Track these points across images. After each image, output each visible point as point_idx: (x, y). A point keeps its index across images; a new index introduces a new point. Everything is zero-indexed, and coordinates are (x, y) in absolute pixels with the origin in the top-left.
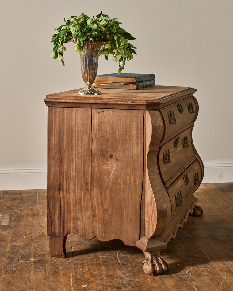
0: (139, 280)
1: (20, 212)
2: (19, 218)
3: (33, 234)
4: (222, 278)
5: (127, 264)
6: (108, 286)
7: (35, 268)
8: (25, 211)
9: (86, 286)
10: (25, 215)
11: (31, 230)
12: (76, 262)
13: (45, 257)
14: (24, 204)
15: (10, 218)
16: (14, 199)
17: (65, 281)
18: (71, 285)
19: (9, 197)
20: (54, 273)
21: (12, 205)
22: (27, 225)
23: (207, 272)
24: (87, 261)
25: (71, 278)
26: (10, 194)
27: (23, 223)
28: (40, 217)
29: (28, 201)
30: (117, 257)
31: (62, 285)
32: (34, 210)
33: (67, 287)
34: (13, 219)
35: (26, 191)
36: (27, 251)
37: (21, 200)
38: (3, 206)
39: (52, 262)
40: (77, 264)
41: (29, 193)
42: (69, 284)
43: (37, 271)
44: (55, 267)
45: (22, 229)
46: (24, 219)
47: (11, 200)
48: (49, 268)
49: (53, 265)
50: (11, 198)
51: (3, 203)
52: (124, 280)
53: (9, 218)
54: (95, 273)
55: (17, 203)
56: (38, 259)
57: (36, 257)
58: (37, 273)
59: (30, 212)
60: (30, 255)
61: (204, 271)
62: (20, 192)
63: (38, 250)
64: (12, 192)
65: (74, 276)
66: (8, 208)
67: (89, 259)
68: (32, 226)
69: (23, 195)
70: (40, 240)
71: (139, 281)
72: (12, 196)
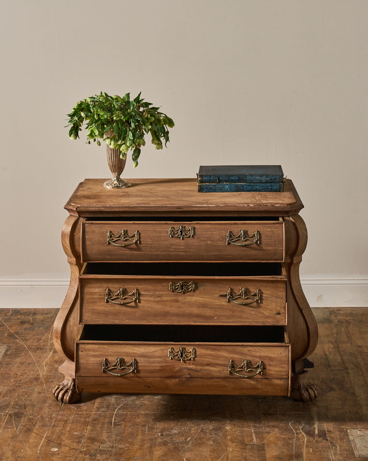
0: (123, 446)
1: (22, 343)
2: (18, 351)
3: (25, 376)
4: (227, 450)
5: (120, 425)
6: (81, 452)
7: (7, 423)
8: (29, 343)
9: (57, 449)
10: (27, 348)
11: (24, 370)
12: (60, 417)
13: (25, 408)
14: (33, 330)
15: (7, 351)
16: (23, 323)
17: (33, 443)
18: (39, 448)
19: (18, 319)
20: (26, 431)
21: (17, 331)
22: (24, 363)
23: (214, 441)
24: (74, 417)
25: (44, 439)
26: (21, 314)
27: (18, 360)
28: (45, 352)
29: (40, 327)
30: (113, 414)
31: (29, 447)
32: (42, 341)
33: (34, 449)
34: (9, 353)
35: (44, 310)
36: (7, 400)
37: (32, 324)
38: (4, 333)
39: (31, 417)
40: (60, 420)
41: (47, 314)
42: (37, 447)
43: (7, 428)
44: (31, 423)
45: (14, 368)
46: (23, 354)
47: (18, 324)
48: (23, 424)
49: (30, 420)
50: (20, 321)
51: (7, 328)
52: (105, 445)
53: (4, 351)
54: (75, 433)
55: (24, 330)
56: (16, 411)
57: (16, 408)
58: (6, 430)
59: (36, 344)
60: (7, 406)
61: (210, 440)
62: (34, 312)
63: (21, 400)
64: (25, 311)
65: (48, 437)
66: (11, 336)
67: (78, 414)
68: (29, 363)
69: (37, 317)
70: (30, 386)
71: (122, 448)
72: (23, 317)
